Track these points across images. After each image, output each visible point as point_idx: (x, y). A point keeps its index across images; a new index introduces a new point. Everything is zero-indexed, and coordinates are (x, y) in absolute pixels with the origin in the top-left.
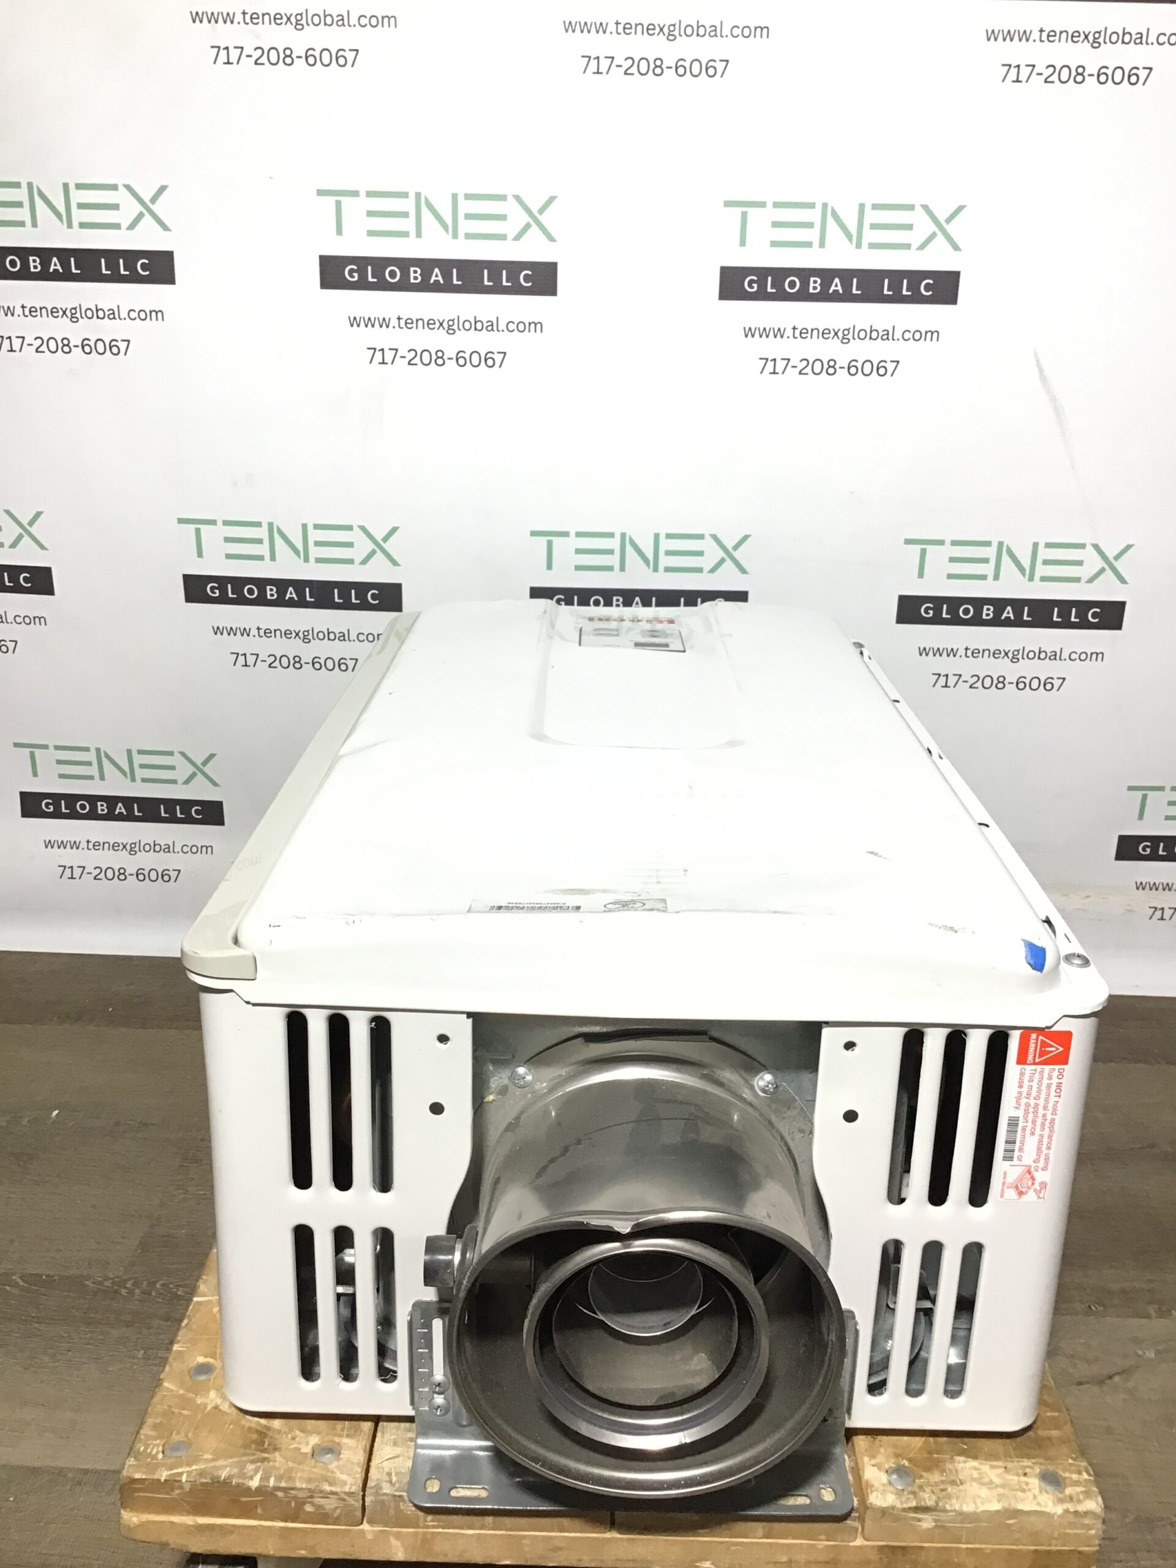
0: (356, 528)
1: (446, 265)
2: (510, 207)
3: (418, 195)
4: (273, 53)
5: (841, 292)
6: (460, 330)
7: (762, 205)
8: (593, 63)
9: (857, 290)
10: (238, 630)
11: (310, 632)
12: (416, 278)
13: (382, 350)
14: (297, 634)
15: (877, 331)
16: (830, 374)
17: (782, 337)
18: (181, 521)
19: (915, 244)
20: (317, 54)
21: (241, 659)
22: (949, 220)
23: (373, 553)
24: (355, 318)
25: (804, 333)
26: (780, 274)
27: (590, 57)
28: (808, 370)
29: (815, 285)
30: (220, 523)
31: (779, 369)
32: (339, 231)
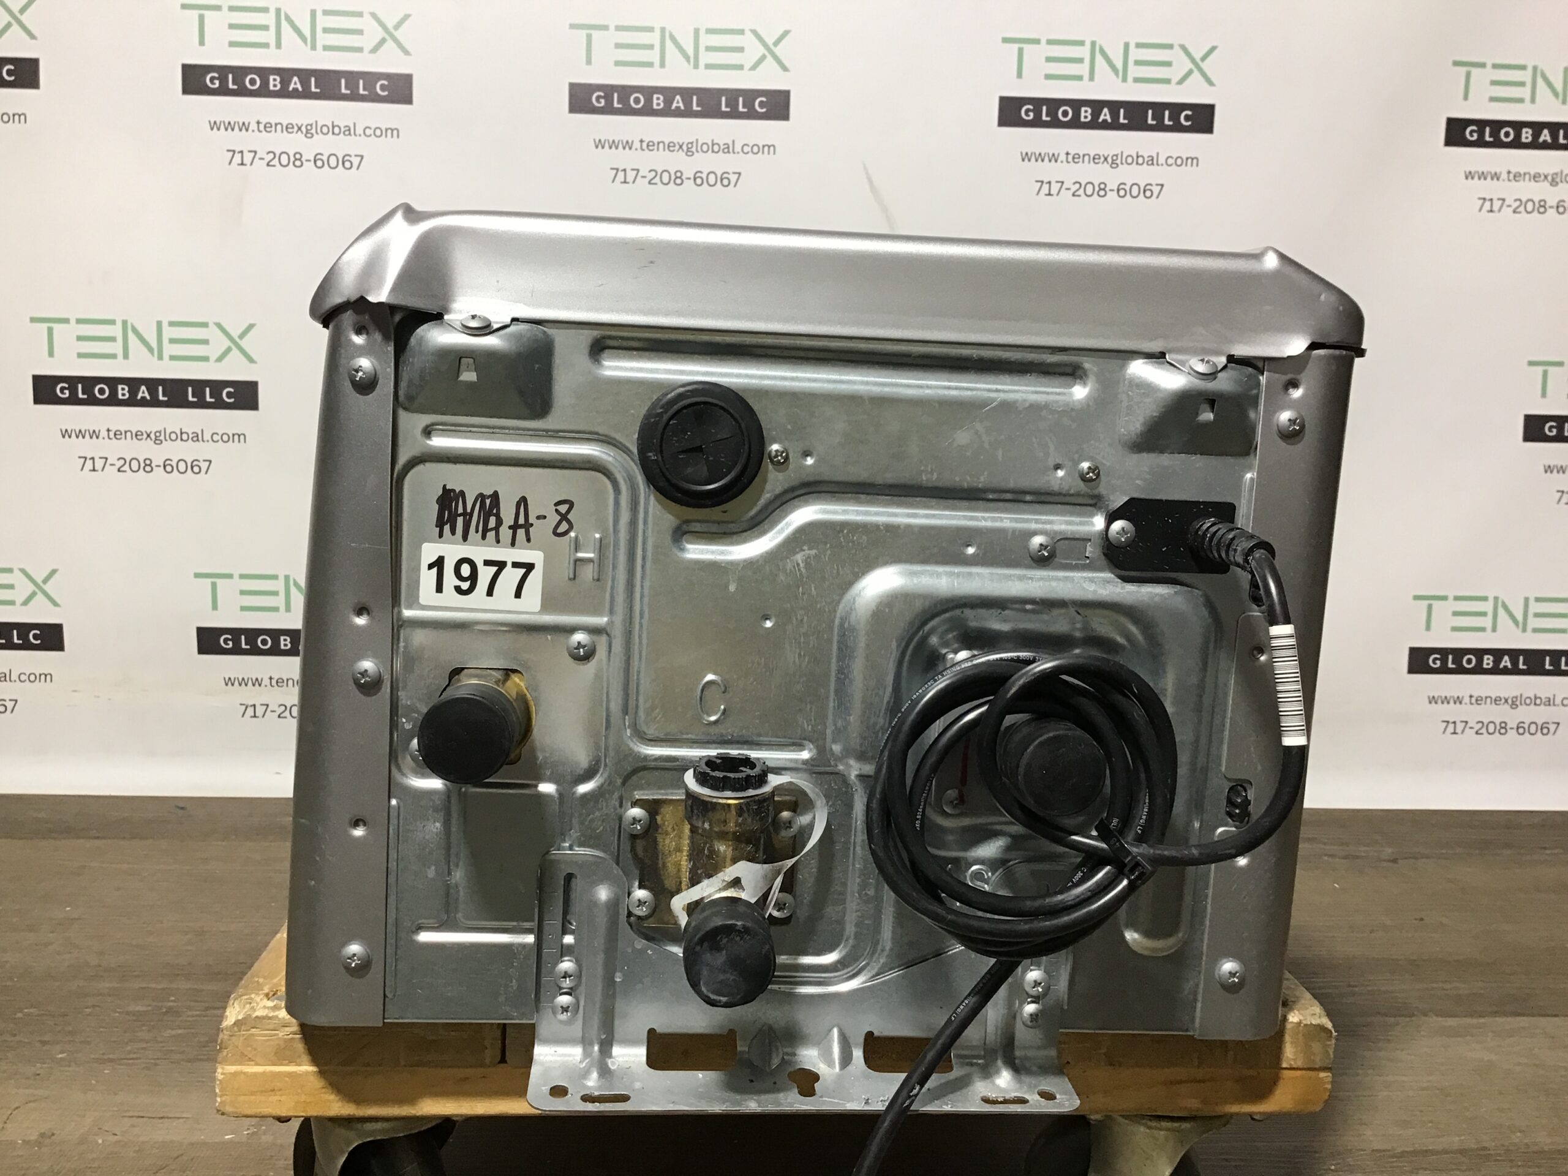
0: (211, 325)
1: (304, 75)
2: (366, 23)
3: (278, 10)
5: (683, 108)
6: (317, 134)
7: (605, 28)
9: (697, 107)
10: (87, 433)
11: (162, 433)
12: (275, 86)
13: (242, 152)
14: (149, 436)
15: (718, 144)
16: (676, 184)
17: (630, 148)
18: (33, 320)
19: (747, 66)
21: (89, 463)
22: (776, 44)
23: (228, 350)
24: (215, 122)
26: (626, 91)
28: (657, 180)
29: (658, 101)
30: (73, 321)
32: (202, 42)
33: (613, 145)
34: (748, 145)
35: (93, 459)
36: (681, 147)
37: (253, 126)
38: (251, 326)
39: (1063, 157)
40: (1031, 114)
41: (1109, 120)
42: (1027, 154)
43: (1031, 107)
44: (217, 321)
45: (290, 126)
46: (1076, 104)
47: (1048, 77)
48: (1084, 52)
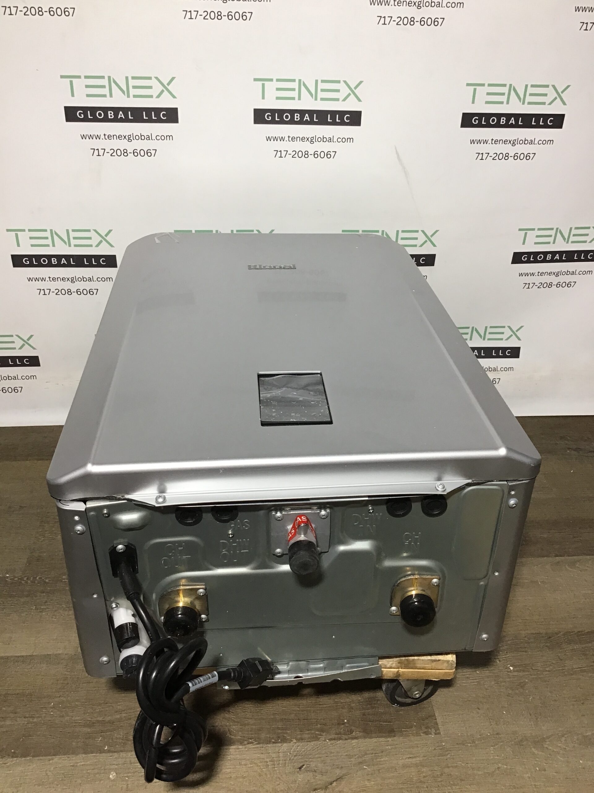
0: (92, 231)
1: (125, 110)
2: (153, 83)
3: (109, 77)
4: (33, 9)
5: (309, 120)
6: (134, 140)
7: (271, 80)
8: (188, 14)
9: (316, 119)
10: (40, 279)
11: (75, 278)
12: (111, 116)
13: (98, 149)
14: (68, 279)
15: (326, 138)
16: (305, 157)
17: (283, 141)
18: (8, 230)
19: (342, 98)
20: (54, 10)
21: (42, 292)
22: (356, 88)
23: (101, 242)
24: (84, 135)
25: (293, 139)
26: (281, 112)
27: (187, 11)
28: (296, 156)
29: (297, 117)
30: (27, 231)
31: (283, 155)
32: (73, 95)
33: (275, 139)
34: (340, 138)
35: (44, 290)
36: (308, 139)
37: (102, 137)
38: (110, 231)
39: (490, 141)
40: (477, 121)
41: (514, 124)
42: (473, 140)
43: (477, 118)
44: (94, 229)
45: (120, 136)
46: (499, 116)
47: (487, 102)
48: (505, 90)
